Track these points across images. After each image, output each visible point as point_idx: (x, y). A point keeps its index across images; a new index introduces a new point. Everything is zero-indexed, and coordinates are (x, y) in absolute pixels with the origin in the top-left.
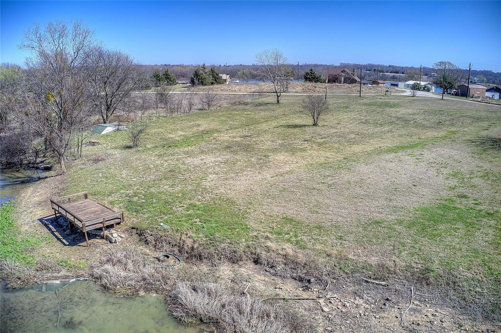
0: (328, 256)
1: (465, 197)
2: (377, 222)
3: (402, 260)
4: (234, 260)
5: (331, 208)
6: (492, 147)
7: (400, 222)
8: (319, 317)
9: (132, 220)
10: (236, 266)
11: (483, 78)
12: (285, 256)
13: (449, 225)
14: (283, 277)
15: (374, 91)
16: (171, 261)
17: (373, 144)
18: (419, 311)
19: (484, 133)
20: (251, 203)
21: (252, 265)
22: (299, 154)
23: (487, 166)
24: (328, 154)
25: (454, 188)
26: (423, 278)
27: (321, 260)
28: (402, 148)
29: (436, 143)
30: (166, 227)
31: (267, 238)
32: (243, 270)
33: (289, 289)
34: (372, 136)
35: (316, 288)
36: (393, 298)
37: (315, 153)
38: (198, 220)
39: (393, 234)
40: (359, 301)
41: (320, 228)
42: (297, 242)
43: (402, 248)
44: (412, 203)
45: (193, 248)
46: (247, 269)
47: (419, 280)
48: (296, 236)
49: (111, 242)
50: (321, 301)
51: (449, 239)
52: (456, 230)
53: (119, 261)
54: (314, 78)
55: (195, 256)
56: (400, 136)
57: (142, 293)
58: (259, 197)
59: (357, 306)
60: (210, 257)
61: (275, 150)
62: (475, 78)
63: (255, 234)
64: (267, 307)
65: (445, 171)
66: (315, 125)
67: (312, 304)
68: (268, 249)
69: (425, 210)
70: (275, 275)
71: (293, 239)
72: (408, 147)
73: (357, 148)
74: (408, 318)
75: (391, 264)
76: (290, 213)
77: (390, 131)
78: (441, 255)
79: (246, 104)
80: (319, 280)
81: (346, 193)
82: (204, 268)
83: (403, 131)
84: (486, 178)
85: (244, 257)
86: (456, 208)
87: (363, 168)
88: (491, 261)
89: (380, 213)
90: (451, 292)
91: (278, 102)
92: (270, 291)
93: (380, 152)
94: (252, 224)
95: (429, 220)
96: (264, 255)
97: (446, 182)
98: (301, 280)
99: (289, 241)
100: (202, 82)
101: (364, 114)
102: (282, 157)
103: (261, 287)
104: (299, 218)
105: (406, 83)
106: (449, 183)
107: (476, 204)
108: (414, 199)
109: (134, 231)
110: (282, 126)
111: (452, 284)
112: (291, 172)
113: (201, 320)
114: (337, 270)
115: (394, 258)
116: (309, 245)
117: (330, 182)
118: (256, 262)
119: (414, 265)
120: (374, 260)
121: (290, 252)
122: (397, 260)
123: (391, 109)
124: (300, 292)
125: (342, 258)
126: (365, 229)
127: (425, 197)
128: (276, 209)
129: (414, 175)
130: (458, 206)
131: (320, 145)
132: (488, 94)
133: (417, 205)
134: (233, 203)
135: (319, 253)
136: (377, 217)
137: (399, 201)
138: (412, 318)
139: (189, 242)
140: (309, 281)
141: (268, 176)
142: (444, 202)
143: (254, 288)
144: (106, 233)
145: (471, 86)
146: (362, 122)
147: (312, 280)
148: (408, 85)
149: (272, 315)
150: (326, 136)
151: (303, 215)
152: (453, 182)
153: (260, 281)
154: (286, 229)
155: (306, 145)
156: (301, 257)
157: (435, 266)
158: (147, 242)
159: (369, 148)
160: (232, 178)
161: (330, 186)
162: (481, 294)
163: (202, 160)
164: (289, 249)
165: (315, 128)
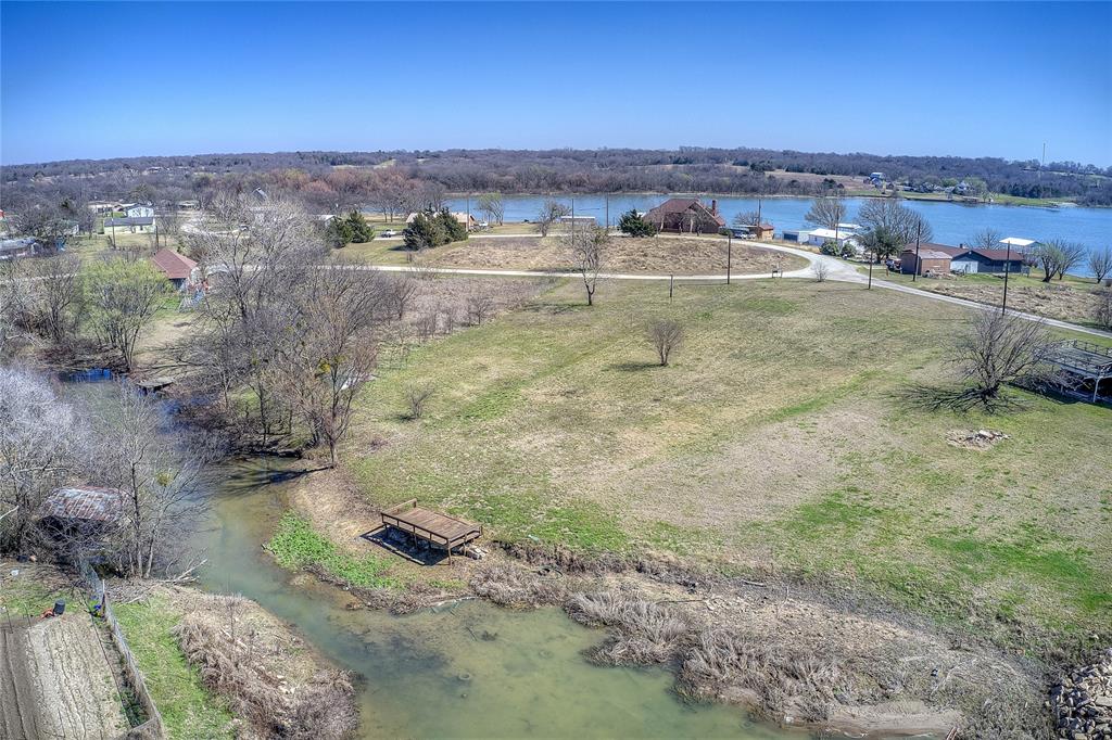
0: (709, 561)
1: (856, 490)
2: (755, 525)
3: (778, 563)
4: (617, 569)
5: (706, 510)
6: (915, 405)
7: (779, 524)
8: (707, 614)
9: (491, 533)
10: (621, 575)
11: (978, 182)
12: (668, 563)
13: (829, 526)
14: (669, 583)
15: (752, 266)
16: (552, 574)
17: (752, 405)
18: (793, 607)
19: (915, 376)
20: (618, 507)
21: (636, 573)
22: (653, 427)
23: (896, 441)
24: (692, 427)
25: (845, 479)
26: (798, 579)
27: (703, 565)
28: (790, 412)
29: (840, 400)
30: (536, 539)
31: (646, 546)
32: (628, 579)
33: (676, 593)
34: (750, 387)
35: (701, 591)
36: (771, 597)
37: (675, 427)
38: (567, 529)
39: (771, 536)
40: (740, 600)
41: (697, 533)
42: (677, 548)
43: (779, 551)
44: (794, 500)
45: (572, 560)
46: (632, 577)
47: (795, 581)
48: (675, 543)
49: (475, 559)
50: (707, 602)
51: (827, 540)
52: (835, 531)
53: (499, 578)
54: (639, 229)
55: (574, 567)
56: (790, 385)
57: (537, 606)
58: (624, 498)
59: (739, 604)
60: (592, 568)
61: (619, 422)
62: (963, 184)
63: (633, 542)
64: (660, 609)
65: (841, 453)
66: (664, 364)
67: (699, 605)
68: (650, 557)
69: (807, 508)
70: (661, 581)
71: (672, 546)
72: (797, 409)
73: (729, 414)
74: (782, 612)
75: (769, 566)
76: (663, 517)
77: (776, 375)
78: (817, 557)
79: (535, 307)
80: (703, 584)
81: (721, 489)
82: (589, 578)
83: (795, 375)
84: (889, 462)
85: (628, 567)
86: (841, 505)
87: (738, 451)
88: (865, 561)
89: (758, 514)
90: (823, 591)
91: (590, 302)
92: (659, 596)
93: (759, 420)
94: (626, 531)
95: (809, 521)
96: (647, 563)
97: (838, 469)
98: (686, 584)
99: (668, 548)
100: (429, 241)
101: (737, 335)
102: (633, 435)
103: (650, 593)
104: (673, 523)
105: (813, 233)
106: (841, 472)
107: (866, 499)
108: (798, 495)
109: (498, 544)
110: (613, 366)
111: (824, 584)
112: (651, 461)
113: (605, 623)
114: (719, 574)
115: (772, 561)
116: (690, 551)
117: (701, 475)
118: (640, 570)
119: (790, 567)
120: (752, 564)
121: (672, 559)
122: (774, 563)
123: (781, 319)
124: (686, 595)
125: (722, 563)
126: (743, 533)
127: (810, 491)
128: (647, 513)
129: (801, 459)
130: (844, 502)
131: (678, 407)
132: (955, 265)
133: (798, 503)
134: (597, 506)
135: (700, 558)
136: (757, 518)
137: (780, 499)
138: (786, 612)
139: (567, 554)
140: (694, 585)
141: (625, 468)
142: (829, 498)
143: (643, 594)
144: (466, 548)
145: (922, 254)
146: (734, 355)
147: (697, 584)
148: (816, 238)
149: (667, 614)
150: (683, 388)
151: (677, 519)
152: (847, 470)
153: (647, 588)
154: (663, 536)
155: (658, 410)
156: (684, 564)
157: (810, 567)
158: (517, 556)
159: (746, 413)
160: (581, 471)
161: (701, 480)
162: (850, 592)
163: (529, 442)
164: (671, 556)
165: (664, 370)
